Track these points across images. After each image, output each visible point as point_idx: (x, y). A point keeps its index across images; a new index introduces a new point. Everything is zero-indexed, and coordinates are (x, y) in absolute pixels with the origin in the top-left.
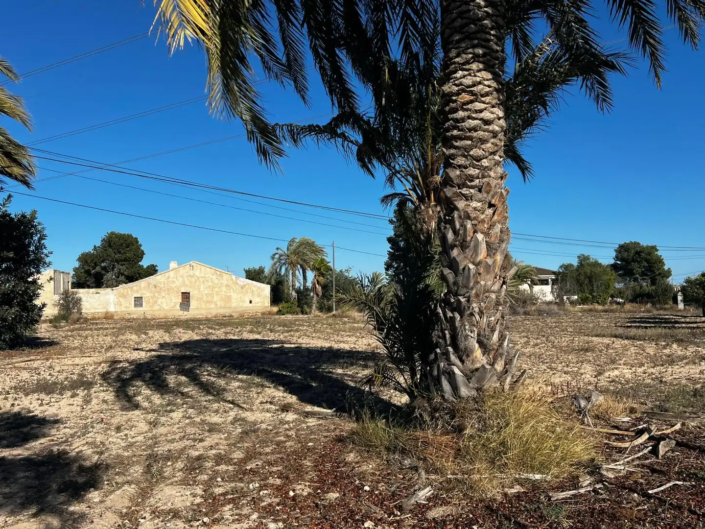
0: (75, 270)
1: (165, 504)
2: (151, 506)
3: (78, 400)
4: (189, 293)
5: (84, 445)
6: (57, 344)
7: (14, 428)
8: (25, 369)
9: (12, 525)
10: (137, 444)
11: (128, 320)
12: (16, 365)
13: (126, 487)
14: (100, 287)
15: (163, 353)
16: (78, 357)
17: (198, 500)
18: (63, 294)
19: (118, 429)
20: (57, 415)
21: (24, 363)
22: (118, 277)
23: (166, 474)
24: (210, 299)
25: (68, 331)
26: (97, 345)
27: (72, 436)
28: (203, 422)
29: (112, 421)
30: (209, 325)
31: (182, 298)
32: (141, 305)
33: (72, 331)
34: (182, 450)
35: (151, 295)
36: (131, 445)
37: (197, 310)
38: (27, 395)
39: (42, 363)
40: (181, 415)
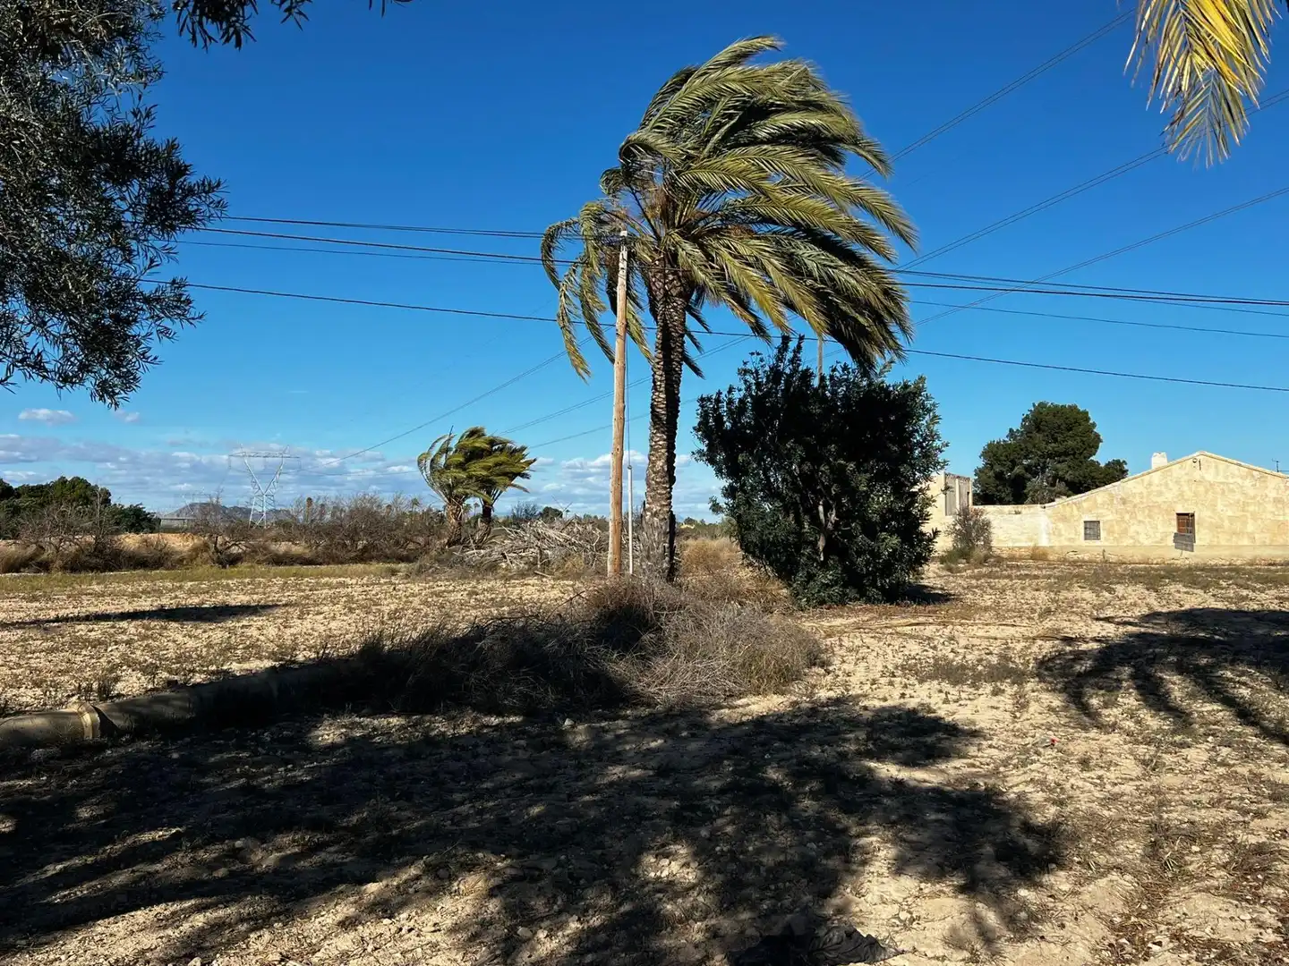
0: (979, 472)
1: (1198, 927)
2: (1168, 924)
3: (1006, 701)
4: (1193, 515)
5: (1027, 783)
6: (958, 598)
7: (912, 735)
8: (912, 637)
9: (930, 897)
10: (1125, 798)
11: (1074, 563)
12: (899, 629)
13: (1114, 876)
14: (1022, 503)
15: (1150, 631)
16: (994, 624)
17: (1270, 937)
18: (959, 515)
19: (1085, 763)
20: (973, 723)
21: (909, 628)
22: (1053, 485)
23: (1191, 868)
24: (1238, 526)
25: (971, 577)
26: (1025, 606)
27: (1005, 763)
28: (1256, 777)
29: (1071, 747)
30: (1240, 581)
31: (1179, 524)
32: (1097, 537)
33: (978, 578)
34: (1218, 826)
35: (1117, 517)
36: (1114, 798)
37: (1209, 547)
38: (921, 681)
39: (938, 631)
40: (1205, 757)
